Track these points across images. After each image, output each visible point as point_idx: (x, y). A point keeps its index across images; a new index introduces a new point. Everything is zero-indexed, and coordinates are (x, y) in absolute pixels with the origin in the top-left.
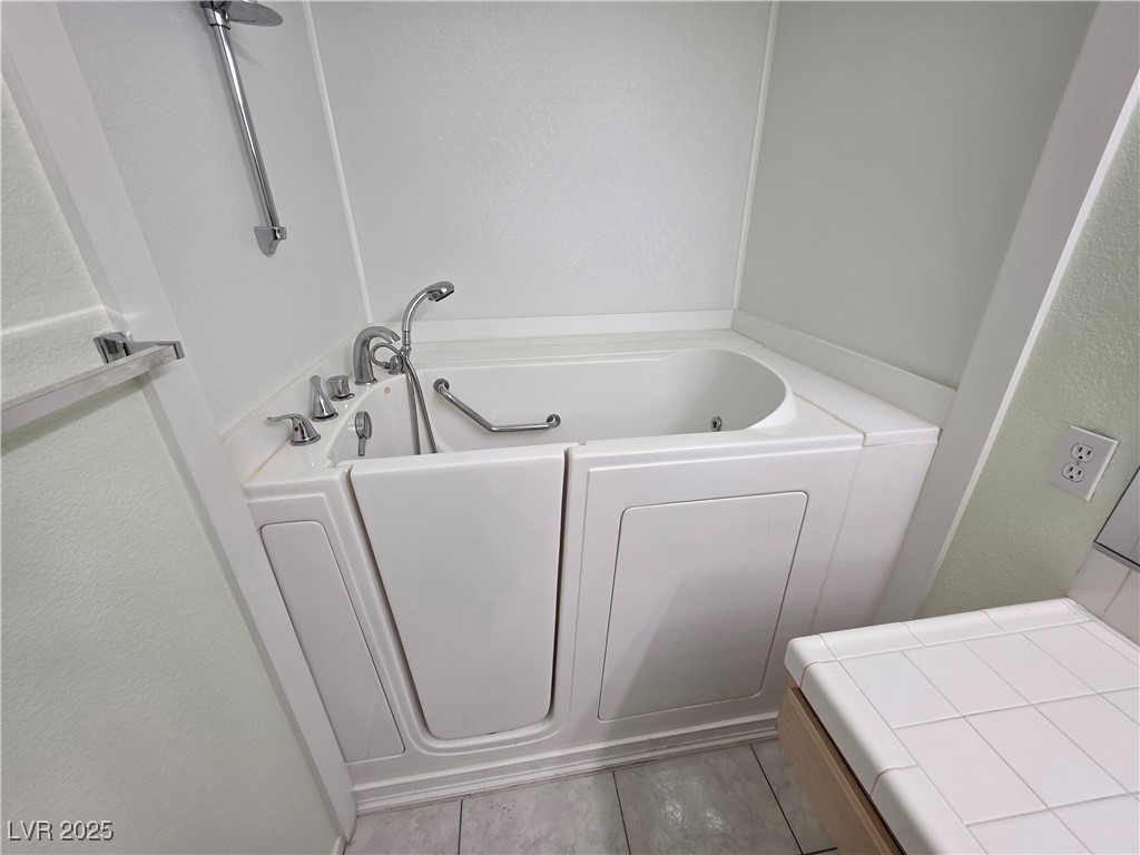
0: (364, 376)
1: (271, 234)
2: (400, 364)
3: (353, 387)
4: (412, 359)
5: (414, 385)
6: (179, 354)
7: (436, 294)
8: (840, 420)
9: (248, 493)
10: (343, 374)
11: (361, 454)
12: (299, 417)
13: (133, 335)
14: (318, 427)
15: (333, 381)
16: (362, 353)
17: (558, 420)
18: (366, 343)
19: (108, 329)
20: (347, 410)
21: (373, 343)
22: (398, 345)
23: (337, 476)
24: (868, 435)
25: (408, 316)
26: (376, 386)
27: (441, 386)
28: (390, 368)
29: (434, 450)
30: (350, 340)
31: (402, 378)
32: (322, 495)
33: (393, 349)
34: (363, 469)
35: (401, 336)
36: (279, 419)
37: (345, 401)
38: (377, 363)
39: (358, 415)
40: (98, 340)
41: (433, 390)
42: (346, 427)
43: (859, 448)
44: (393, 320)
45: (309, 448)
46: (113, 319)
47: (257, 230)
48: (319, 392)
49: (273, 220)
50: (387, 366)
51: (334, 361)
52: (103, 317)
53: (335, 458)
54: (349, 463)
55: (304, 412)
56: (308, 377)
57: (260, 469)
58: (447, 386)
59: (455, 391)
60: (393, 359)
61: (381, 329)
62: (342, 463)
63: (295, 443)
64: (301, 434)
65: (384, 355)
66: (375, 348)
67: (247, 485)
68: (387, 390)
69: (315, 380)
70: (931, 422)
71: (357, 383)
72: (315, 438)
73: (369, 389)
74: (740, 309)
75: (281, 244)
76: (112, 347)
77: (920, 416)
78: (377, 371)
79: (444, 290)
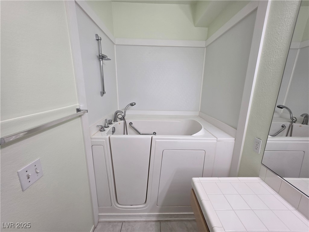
0: (115, 120)
1: (103, 93)
2: (123, 118)
3: (113, 122)
4: (125, 118)
5: (125, 123)
6: (87, 112)
7: (132, 105)
8: (213, 135)
9: (91, 138)
10: (111, 119)
11: (113, 134)
12: (102, 126)
13: (81, 109)
14: (105, 129)
15: (109, 120)
16: (116, 115)
17: (156, 133)
18: (117, 114)
19: (78, 107)
20: (111, 126)
21: (118, 114)
22: (123, 114)
23: (108, 137)
24: (218, 138)
25: (126, 109)
26: (117, 122)
27: (131, 124)
28: (121, 119)
29: (127, 134)
30: (114, 113)
31: (123, 121)
32: (104, 140)
33: (122, 115)
34: (112, 136)
35: (124, 113)
36: (99, 126)
37: (111, 125)
38: (118, 118)
39: (113, 127)
40: (76, 109)
41: (129, 124)
42: (110, 129)
43: (216, 141)
44: (123, 110)
45: (103, 132)
46: (79, 106)
47: (101, 92)
48: (106, 122)
49: (104, 91)
50: (120, 119)
51: (110, 117)
52: (78, 105)
53: (108, 134)
54: (110, 135)
55: (103, 125)
56: (105, 119)
57: (94, 134)
58: (132, 124)
59: (133, 125)
60: (122, 117)
61: (120, 111)
62: (109, 135)
63: (101, 131)
64: (102, 129)
65: (120, 116)
66: (118, 115)
67: (91, 137)
68: (119, 124)
69: (106, 120)
70: (234, 137)
71: (114, 122)
72: (104, 130)
73: (116, 123)
74: (201, 111)
75: (104, 94)
76: (78, 110)
77: (231, 135)
78: (118, 120)
79: (134, 104)
